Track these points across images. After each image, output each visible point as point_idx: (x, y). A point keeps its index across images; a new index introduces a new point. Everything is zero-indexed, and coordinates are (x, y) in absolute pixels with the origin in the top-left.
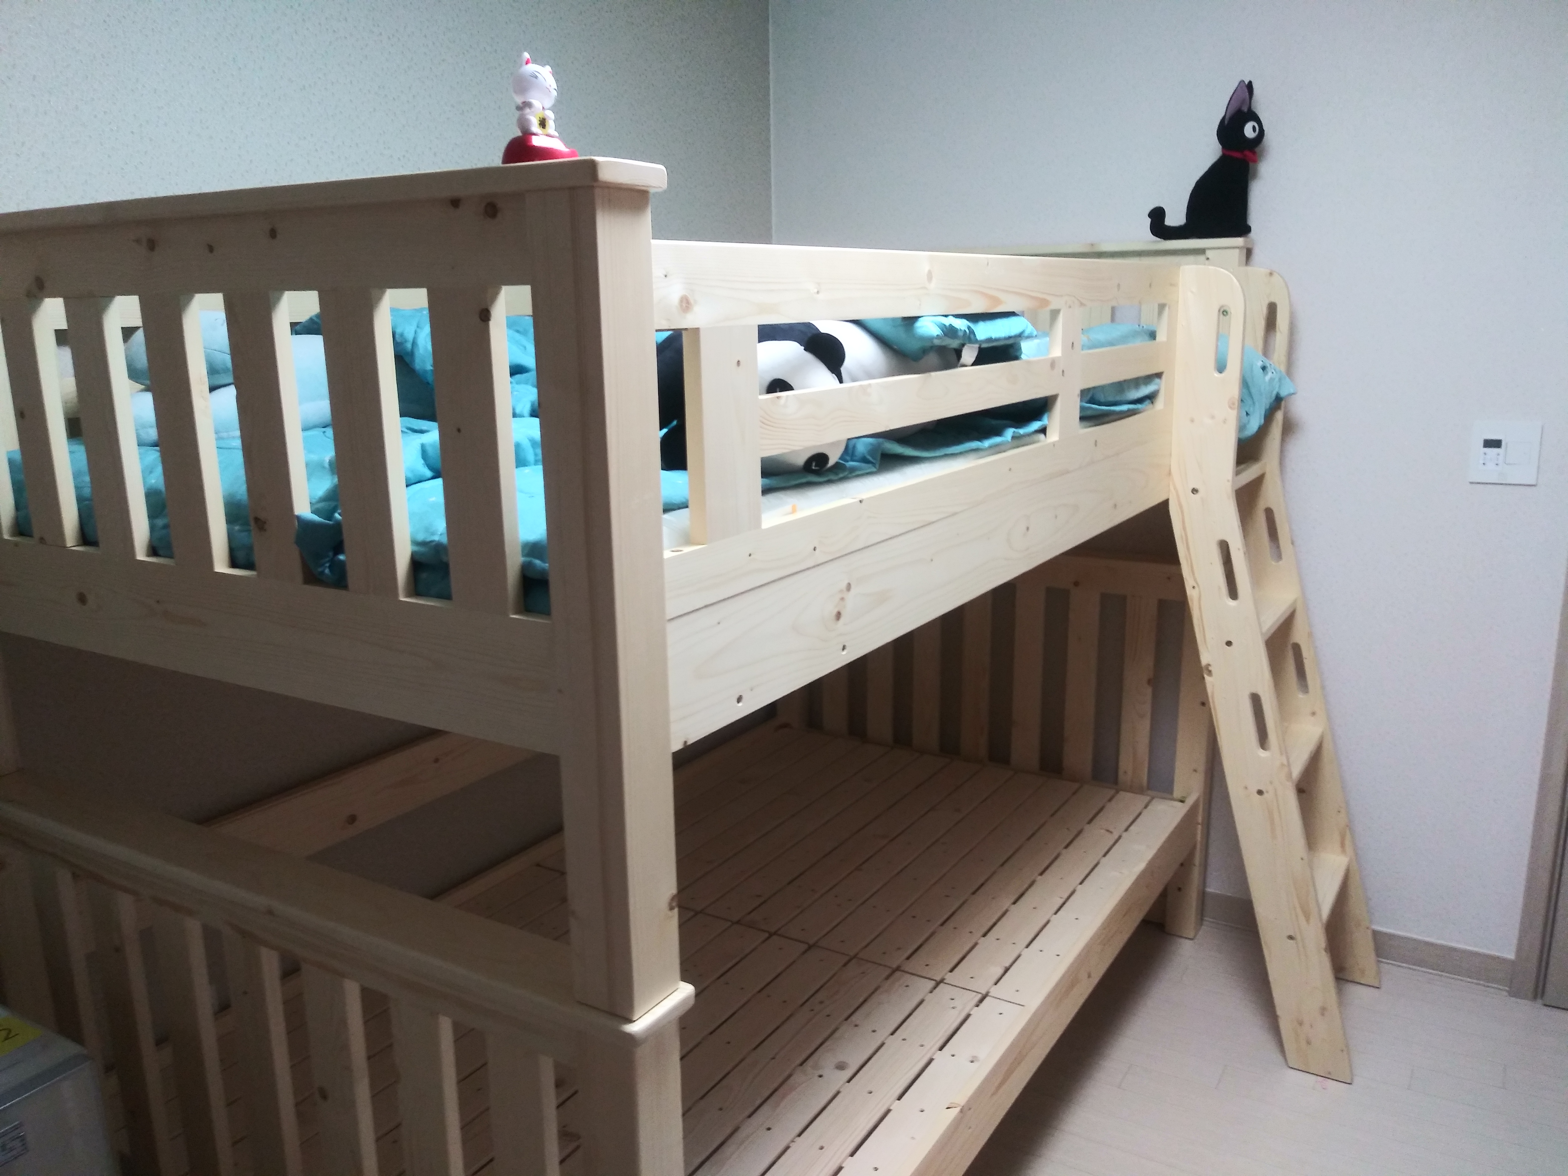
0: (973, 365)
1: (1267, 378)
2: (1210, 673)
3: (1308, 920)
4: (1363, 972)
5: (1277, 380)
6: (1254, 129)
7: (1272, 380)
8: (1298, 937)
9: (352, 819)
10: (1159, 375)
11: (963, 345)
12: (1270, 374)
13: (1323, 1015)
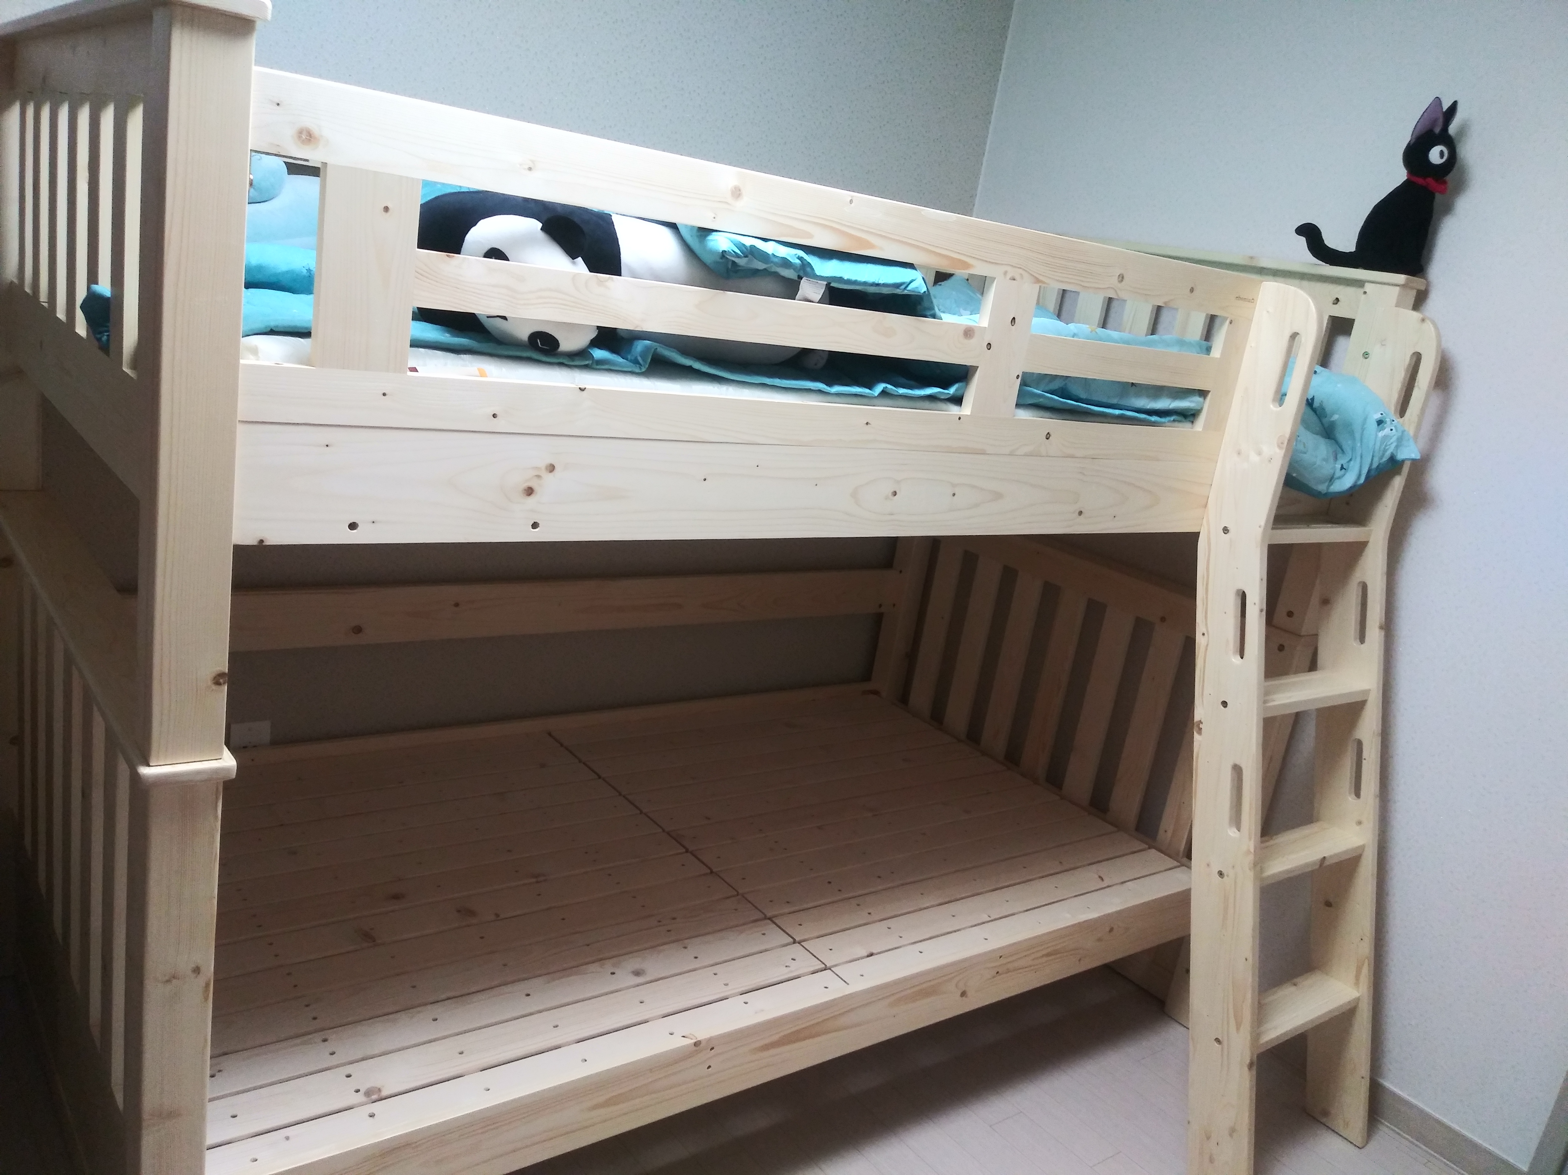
0: (819, 302)
1: (1381, 434)
2: (1200, 731)
3: (1238, 1029)
4: (1347, 1124)
5: (1394, 439)
6: (1442, 154)
7: (1386, 437)
8: (1225, 1043)
9: (358, 630)
10: (1203, 393)
11: (800, 278)
12: (1387, 431)
13: (1231, 1135)
